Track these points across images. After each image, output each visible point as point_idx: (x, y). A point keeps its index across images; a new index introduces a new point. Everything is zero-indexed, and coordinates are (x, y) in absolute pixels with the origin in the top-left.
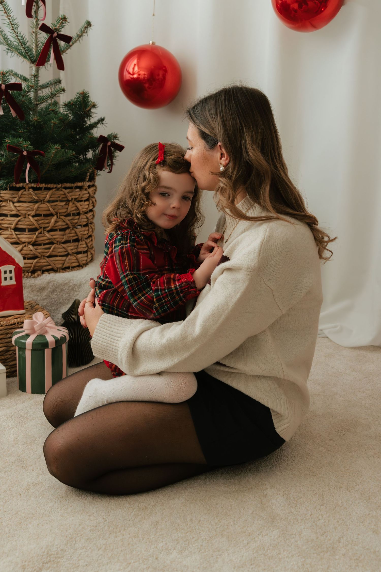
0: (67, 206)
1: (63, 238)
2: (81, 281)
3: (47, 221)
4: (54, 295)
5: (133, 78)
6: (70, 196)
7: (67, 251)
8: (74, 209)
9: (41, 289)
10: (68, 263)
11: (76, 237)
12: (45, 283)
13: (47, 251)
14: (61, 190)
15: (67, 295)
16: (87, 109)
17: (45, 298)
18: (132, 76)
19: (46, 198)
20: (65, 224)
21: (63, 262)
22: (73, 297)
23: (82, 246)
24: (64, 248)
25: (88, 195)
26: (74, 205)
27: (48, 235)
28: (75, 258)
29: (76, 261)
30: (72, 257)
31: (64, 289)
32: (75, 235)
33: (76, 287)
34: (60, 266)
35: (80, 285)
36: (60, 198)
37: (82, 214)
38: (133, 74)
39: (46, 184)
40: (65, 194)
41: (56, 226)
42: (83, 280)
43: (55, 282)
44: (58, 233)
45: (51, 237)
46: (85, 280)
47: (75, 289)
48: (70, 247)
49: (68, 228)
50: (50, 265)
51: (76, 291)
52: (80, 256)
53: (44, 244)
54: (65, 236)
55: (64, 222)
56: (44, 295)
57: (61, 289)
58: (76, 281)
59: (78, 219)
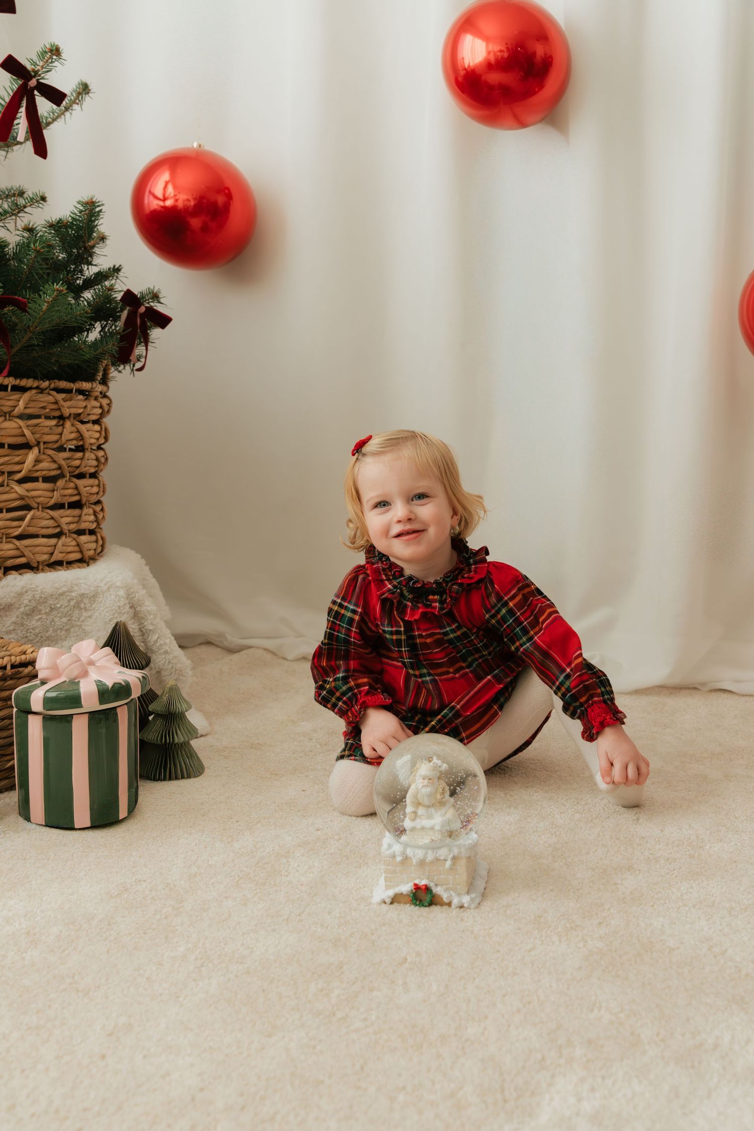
0: (60, 429)
1: (52, 498)
2: (98, 587)
3: (17, 459)
4: (34, 622)
5: (164, 207)
6: (68, 408)
7: (59, 526)
8: (73, 436)
9: (4, 608)
10: (60, 553)
11: (76, 498)
12: (12, 594)
13: (15, 524)
14: (49, 394)
15: (64, 620)
16: (90, 244)
17: (11, 628)
18: (161, 203)
19: (17, 409)
20: (55, 466)
21: (50, 549)
22: (79, 624)
23: (88, 519)
24: (52, 518)
25: (100, 411)
26: (73, 429)
27: (19, 489)
28: (74, 543)
29: (76, 549)
30: (69, 540)
31: (59, 606)
32: (76, 492)
33: (86, 601)
34: (45, 557)
35: (94, 597)
36: (47, 410)
37: (87, 449)
38: (165, 199)
39: (16, 378)
40: (56, 403)
41: (37, 471)
42: (102, 585)
43: (37, 591)
44: (40, 485)
45: (26, 494)
46: (105, 584)
47: (82, 605)
48: (66, 518)
49: (62, 476)
50: (23, 556)
51: (86, 609)
52: (84, 538)
53: (9, 510)
54: (55, 492)
55: (55, 462)
56: (8, 624)
57: (51, 608)
58: (87, 587)
59: (82, 459)
